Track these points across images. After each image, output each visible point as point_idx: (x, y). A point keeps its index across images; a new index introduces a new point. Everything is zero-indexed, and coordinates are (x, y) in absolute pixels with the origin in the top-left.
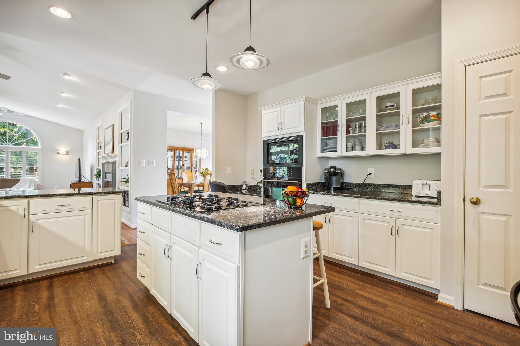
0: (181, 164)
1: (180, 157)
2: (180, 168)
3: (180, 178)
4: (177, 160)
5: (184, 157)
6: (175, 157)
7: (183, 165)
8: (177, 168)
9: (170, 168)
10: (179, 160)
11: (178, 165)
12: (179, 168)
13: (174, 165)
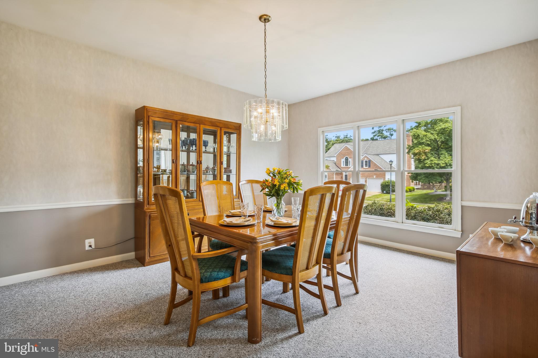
0: (193, 160)
1: (193, 142)
2: (191, 170)
3: (192, 197)
4: (182, 151)
5: (202, 143)
6: (180, 143)
7: (199, 162)
8: (183, 169)
9: (165, 171)
10: (188, 152)
11: (186, 163)
12: (188, 171)
13: (175, 161)
